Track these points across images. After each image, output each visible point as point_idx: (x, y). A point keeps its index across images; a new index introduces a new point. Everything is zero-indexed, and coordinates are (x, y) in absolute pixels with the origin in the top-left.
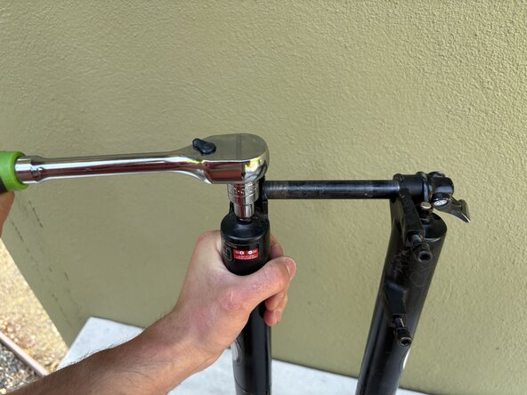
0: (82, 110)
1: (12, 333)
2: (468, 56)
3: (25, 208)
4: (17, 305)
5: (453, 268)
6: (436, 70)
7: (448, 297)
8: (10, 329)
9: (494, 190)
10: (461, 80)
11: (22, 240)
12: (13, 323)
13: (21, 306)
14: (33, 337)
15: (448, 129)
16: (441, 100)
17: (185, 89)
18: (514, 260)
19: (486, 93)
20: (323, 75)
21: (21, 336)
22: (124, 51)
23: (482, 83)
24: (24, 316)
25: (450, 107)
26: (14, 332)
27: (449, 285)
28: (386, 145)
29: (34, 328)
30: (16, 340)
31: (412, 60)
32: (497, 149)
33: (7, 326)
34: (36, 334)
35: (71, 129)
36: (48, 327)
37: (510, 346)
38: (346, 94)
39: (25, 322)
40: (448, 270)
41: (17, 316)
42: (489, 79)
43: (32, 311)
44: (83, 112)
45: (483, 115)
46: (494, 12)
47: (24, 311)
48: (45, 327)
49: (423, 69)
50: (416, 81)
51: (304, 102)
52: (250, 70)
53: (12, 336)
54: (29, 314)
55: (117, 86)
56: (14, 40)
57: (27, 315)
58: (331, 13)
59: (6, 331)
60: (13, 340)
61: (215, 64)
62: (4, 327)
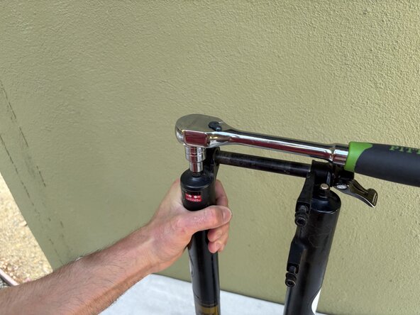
0: (82, 98)
1: (11, 272)
2: (366, 65)
3: (33, 172)
4: (15, 249)
5: (357, 218)
6: (343, 74)
7: (353, 241)
8: (9, 269)
10: (361, 81)
11: (29, 197)
12: (12, 264)
13: (19, 250)
14: (28, 275)
15: (352, 116)
16: (347, 96)
17: (160, 84)
18: (402, 213)
19: (379, 91)
20: (262, 76)
21: (18, 274)
22: (117, 56)
23: (376, 84)
24: (20, 258)
25: (353, 101)
26: (13, 271)
27: (353, 232)
28: (307, 127)
29: (29, 268)
30: (14, 277)
31: (326, 67)
32: (387, 131)
33: (7, 266)
34: (30, 273)
35: (72, 112)
36: (40, 267)
37: (400, 279)
38: (279, 90)
39: (22, 263)
40: (353, 220)
41: (16, 258)
42: (381, 81)
43: (27, 255)
44: (83, 100)
45: (377, 106)
46: (384, 35)
47: (21, 254)
48: (37, 267)
49: (334, 74)
50: (328, 81)
51: (248, 95)
52: (209, 72)
53: (11, 274)
54: (25, 256)
55: (110, 81)
56: (34, 46)
57: (23, 257)
58: (269, 33)
59: (6, 270)
60: (12, 277)
61: (183, 67)
62: (5, 267)
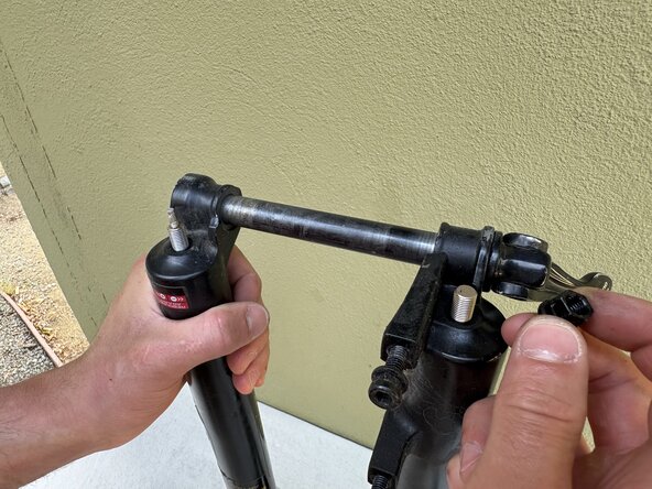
2: (615, 31)
9: (637, 237)
10: (600, 68)
16: (567, 99)
23: (633, 73)
25: (579, 110)
31: (529, 38)
45: (630, 123)
49: (545, 52)
